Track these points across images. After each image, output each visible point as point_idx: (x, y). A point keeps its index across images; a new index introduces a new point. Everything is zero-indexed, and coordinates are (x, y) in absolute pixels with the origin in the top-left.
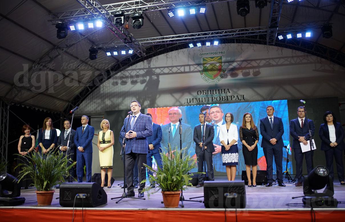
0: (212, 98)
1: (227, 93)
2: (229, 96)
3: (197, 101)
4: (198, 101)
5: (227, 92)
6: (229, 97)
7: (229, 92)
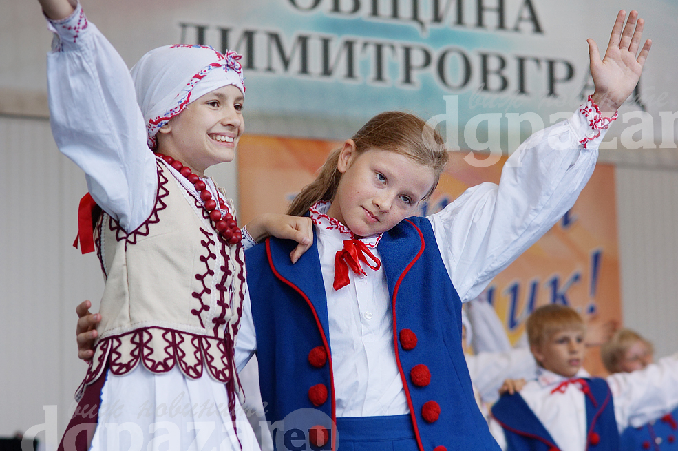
0: (407, 51)
1: (517, 29)
2: (537, 61)
3: (286, 63)
4: (296, 64)
5: (520, 19)
6: (530, 66)
7: (538, 29)
